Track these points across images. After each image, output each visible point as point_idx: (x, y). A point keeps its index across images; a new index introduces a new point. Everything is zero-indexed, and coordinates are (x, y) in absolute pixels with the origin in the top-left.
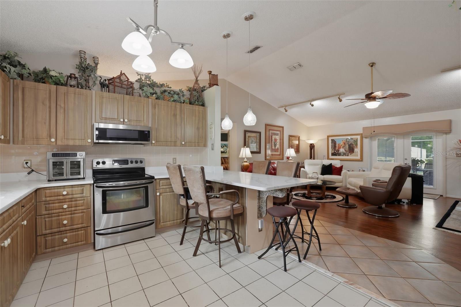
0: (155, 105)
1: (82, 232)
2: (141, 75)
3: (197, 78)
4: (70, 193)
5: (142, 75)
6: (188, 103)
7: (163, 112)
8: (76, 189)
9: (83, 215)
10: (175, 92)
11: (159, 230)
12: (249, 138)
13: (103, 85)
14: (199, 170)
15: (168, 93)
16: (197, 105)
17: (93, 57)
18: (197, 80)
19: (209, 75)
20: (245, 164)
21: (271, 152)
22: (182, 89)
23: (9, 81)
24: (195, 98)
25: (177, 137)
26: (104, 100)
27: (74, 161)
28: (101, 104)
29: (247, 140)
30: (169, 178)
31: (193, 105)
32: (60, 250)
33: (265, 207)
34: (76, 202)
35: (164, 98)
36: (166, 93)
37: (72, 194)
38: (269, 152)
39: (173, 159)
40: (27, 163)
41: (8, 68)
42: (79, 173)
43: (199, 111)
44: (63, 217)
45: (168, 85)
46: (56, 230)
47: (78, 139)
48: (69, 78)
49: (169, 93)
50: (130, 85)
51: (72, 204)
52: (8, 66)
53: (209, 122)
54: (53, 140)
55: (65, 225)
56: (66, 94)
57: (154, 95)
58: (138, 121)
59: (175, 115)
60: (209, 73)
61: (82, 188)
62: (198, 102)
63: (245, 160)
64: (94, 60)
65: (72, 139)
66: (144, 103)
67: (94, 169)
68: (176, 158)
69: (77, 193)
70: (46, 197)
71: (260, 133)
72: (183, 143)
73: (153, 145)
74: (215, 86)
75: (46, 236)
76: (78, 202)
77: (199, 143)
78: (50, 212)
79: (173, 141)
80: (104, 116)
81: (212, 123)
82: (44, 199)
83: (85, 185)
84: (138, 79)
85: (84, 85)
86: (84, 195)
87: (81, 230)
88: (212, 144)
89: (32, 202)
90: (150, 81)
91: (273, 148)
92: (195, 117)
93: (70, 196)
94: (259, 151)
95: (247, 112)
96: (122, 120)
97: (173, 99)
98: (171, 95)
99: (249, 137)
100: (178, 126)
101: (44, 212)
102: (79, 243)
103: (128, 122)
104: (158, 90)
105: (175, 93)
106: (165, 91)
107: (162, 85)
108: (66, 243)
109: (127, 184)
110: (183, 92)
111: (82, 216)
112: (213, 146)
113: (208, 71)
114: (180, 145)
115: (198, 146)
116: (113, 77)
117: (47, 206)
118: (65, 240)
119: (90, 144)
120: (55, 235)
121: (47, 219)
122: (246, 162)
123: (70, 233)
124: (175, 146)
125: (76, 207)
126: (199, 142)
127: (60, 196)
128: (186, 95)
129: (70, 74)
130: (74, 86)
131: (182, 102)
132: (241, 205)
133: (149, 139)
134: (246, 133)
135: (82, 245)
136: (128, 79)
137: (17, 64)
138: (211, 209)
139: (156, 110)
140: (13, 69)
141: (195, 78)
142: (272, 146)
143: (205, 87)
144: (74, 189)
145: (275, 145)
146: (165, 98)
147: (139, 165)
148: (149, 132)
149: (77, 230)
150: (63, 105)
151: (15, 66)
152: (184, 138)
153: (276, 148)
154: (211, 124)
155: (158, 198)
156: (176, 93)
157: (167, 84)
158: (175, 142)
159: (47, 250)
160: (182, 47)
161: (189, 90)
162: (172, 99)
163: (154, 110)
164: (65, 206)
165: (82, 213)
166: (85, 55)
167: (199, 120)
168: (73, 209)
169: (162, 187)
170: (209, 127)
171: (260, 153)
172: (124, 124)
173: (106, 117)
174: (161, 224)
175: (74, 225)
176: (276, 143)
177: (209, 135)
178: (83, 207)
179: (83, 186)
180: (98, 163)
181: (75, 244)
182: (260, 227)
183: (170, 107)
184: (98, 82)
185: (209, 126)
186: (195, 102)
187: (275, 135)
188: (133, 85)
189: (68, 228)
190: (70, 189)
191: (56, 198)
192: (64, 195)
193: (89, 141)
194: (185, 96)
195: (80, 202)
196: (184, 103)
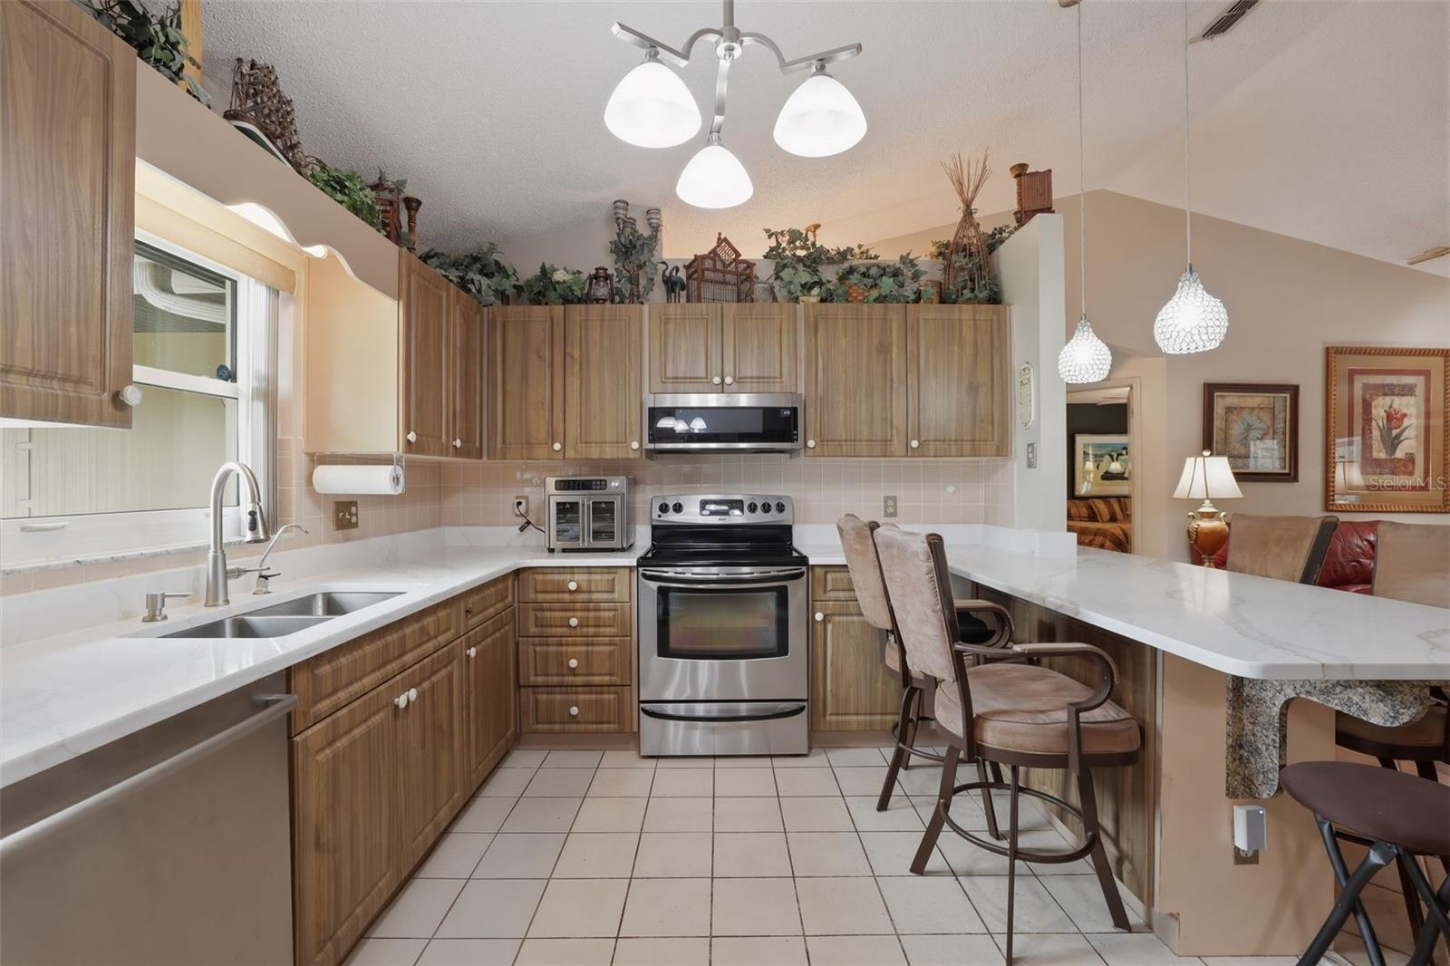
0: (816, 322)
1: (612, 696)
2: (779, 236)
3: (968, 205)
4: (585, 587)
5: (782, 233)
6: (936, 298)
7: (844, 341)
8: (598, 577)
9: (614, 650)
10: (884, 269)
11: (822, 738)
12: (1233, 417)
13: (672, 285)
14: (922, 547)
15: (859, 276)
16: (969, 301)
17: (647, 212)
18: (968, 213)
19: (1015, 181)
20: (1206, 524)
21: (1364, 472)
22: (908, 254)
23: (479, 311)
24: (960, 279)
25: (891, 424)
26: (671, 327)
27: (601, 503)
28: (664, 338)
29: (1218, 424)
30: (846, 566)
31: (954, 302)
32: (563, 732)
33: (1275, 753)
34: (597, 614)
35: (847, 294)
36: (854, 278)
37: (590, 592)
38: (1350, 474)
39: (887, 499)
40: (519, 504)
41: (476, 282)
42: (611, 536)
43: (975, 325)
44: (570, 649)
45: (868, 251)
46: (556, 679)
47: (610, 443)
48: (594, 281)
49: (864, 275)
50: (746, 272)
51: (588, 618)
52: (477, 277)
53: (1017, 359)
54: (557, 446)
55: (573, 672)
56: (585, 325)
57: (816, 291)
58: (763, 378)
59: (884, 349)
60: (1017, 172)
61: (611, 576)
62: (972, 290)
63: (1201, 510)
64: (648, 220)
65: (597, 443)
66: (781, 319)
67: (654, 523)
68: (896, 497)
69: (599, 589)
70: (536, 592)
71: (1294, 391)
72: (915, 444)
73: (810, 453)
74: (1039, 214)
75: (536, 690)
76: (602, 614)
77: (976, 443)
78: (545, 630)
79: (879, 438)
80: (670, 374)
81: (1027, 363)
82: (532, 596)
83: (619, 570)
84: (772, 249)
85: (627, 295)
86: (616, 596)
87: (609, 693)
88: (1030, 445)
89: (506, 601)
90: (808, 249)
91: (1379, 453)
92: (961, 346)
93: (585, 596)
94: (1287, 471)
95: (1174, 294)
96: (717, 380)
97: (877, 295)
98: (869, 282)
99: (1229, 410)
100: (895, 385)
101: (533, 630)
102: (605, 726)
103: (735, 385)
104: (829, 274)
105: (883, 271)
106: (851, 270)
107: (843, 255)
108: (574, 719)
109: (726, 576)
110: (912, 264)
111: (612, 653)
112: (1032, 452)
113: (1013, 168)
114: (903, 453)
115: (975, 453)
116: (696, 256)
117: (539, 614)
118: (574, 710)
119: (637, 455)
120: (555, 693)
121: (538, 649)
122: (1211, 516)
123: (584, 693)
124: (885, 456)
125: (599, 626)
126: (977, 438)
127: (564, 592)
128: (926, 273)
129: (596, 269)
130: (604, 301)
131: (909, 300)
132: (1128, 715)
133: (797, 435)
134: (1216, 394)
135: (609, 732)
136: (738, 254)
137: (493, 268)
138: (977, 709)
139: (819, 335)
140: (485, 282)
141: (962, 206)
142: (1366, 446)
143: (1001, 231)
144: (593, 577)
145: (1392, 443)
146: (854, 295)
147: (772, 518)
148: (794, 410)
149: (598, 689)
150: (576, 355)
151: (489, 275)
152: (916, 425)
153: (1400, 454)
154: (1025, 366)
155: (820, 628)
156: (887, 270)
157: (863, 249)
158: (886, 441)
159: (540, 726)
160: (821, 70)
161: (940, 254)
162: (874, 294)
163: (813, 340)
164: (574, 622)
165: (610, 644)
166: (627, 210)
167: (976, 355)
168: (591, 630)
169: (832, 595)
170: (1017, 380)
171: (1295, 479)
172: (725, 391)
173: (674, 375)
174: (828, 718)
175: (592, 675)
176: (1395, 432)
177: (1018, 411)
178: (613, 630)
179: (614, 570)
180: (664, 508)
181: (594, 726)
182: (1241, 842)
183: (865, 321)
184: (658, 279)
185: (1017, 373)
186: (962, 294)
187: (1393, 394)
188: (752, 271)
189: (579, 680)
190: (585, 577)
191: (555, 596)
192: (571, 592)
193: (635, 445)
194: (921, 279)
195: (607, 614)
196: (917, 301)
